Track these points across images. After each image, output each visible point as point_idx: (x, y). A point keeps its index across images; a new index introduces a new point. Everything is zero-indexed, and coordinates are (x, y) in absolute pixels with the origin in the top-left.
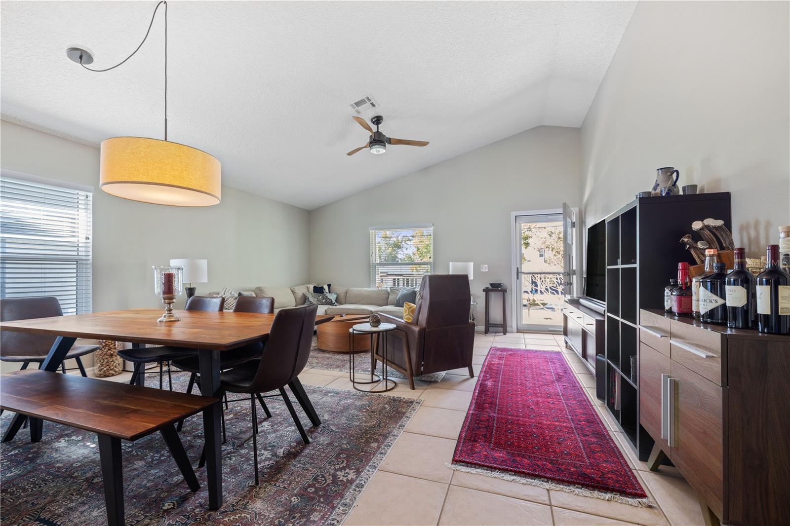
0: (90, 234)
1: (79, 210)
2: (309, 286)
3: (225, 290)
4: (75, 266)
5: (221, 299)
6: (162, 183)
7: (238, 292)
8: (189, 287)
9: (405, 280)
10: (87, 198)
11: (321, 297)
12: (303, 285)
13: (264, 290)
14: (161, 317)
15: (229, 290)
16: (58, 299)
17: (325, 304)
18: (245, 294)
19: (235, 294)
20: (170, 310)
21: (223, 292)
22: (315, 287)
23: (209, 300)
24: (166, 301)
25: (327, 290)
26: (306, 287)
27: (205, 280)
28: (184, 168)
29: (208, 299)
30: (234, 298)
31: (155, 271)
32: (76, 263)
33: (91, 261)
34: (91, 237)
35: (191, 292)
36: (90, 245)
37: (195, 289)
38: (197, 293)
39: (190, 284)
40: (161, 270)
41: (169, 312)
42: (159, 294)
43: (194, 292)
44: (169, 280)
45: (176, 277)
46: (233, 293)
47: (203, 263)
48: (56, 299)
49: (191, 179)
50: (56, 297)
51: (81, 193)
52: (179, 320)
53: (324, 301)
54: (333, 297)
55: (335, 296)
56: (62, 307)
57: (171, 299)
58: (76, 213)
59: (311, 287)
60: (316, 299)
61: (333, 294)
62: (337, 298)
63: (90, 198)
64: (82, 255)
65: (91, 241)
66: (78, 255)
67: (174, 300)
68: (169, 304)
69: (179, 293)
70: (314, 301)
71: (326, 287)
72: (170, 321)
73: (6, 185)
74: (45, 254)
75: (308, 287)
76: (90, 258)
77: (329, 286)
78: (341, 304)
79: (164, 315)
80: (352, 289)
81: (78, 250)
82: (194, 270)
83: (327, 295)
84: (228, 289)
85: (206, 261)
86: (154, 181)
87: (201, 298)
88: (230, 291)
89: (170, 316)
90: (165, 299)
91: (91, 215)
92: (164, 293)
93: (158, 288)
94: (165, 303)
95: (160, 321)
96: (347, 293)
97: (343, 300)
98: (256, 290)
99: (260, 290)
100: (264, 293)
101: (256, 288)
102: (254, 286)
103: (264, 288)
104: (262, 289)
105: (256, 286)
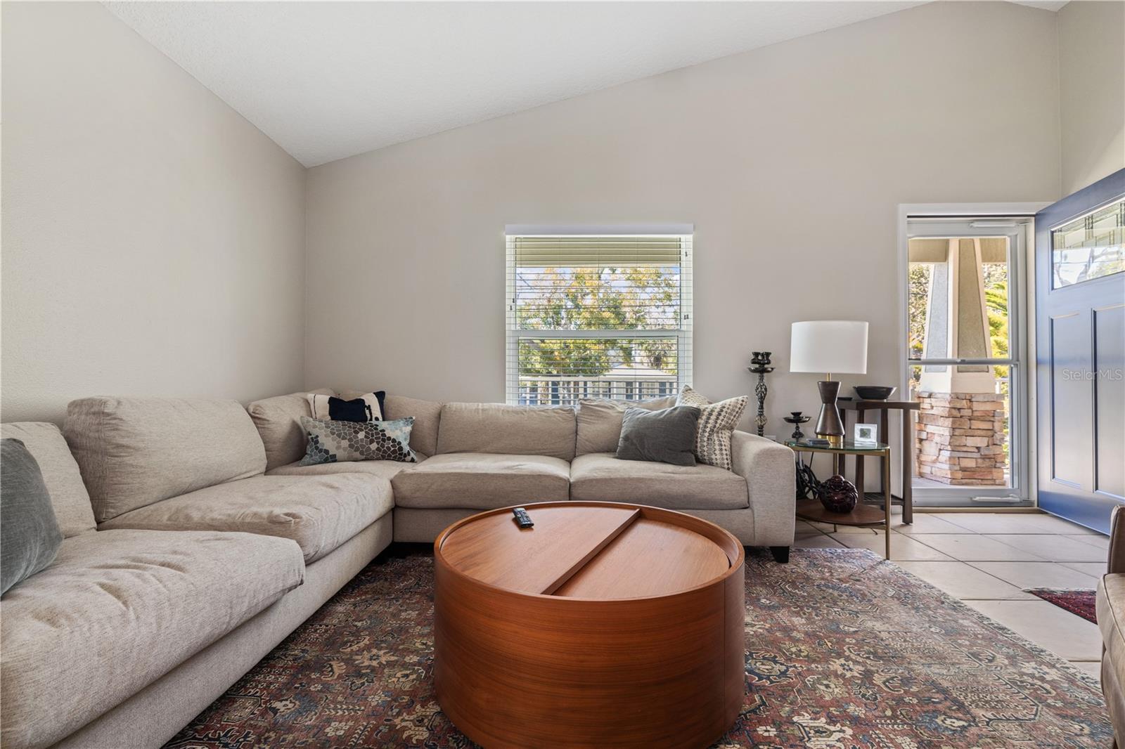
2: (310, 396)
9: (550, 383)
11: (361, 435)
12: (288, 392)
13: (120, 413)
17: (378, 459)
22: (332, 401)
25: (376, 411)
26: (301, 403)
53: (374, 446)
54: (399, 432)
55: (409, 429)
59: (321, 401)
60: (345, 443)
61: (401, 423)
62: (412, 434)
70: (338, 448)
71: (371, 401)
75: (307, 402)
77: (380, 396)
78: (426, 455)
80: (455, 405)
83: (383, 425)
96: (439, 416)
97: (429, 442)
98: (70, 413)
99: (94, 414)
100: (117, 429)
101: (75, 405)
102: (60, 395)
103: (119, 403)
104: (108, 415)
105: (69, 402)
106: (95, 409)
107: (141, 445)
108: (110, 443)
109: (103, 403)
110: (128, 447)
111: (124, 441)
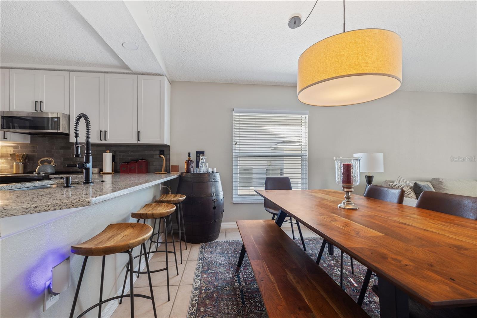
0: (307, 140)
1: (302, 127)
3: (399, 179)
4: (300, 160)
5: (400, 190)
6: (339, 75)
7: (414, 182)
8: (368, 175)
10: (305, 118)
13: (443, 181)
14: (341, 203)
15: (404, 179)
16: (290, 178)
18: (421, 183)
19: (410, 184)
20: (348, 198)
21: (398, 181)
23: (387, 191)
24: (345, 189)
27: (382, 170)
28: (360, 54)
29: (386, 189)
30: (409, 187)
31: (336, 161)
32: (301, 157)
33: (307, 156)
34: (307, 142)
35: (369, 179)
36: (307, 147)
37: (373, 177)
38: (375, 182)
39: (369, 173)
40: (341, 161)
41: (347, 200)
42: (339, 182)
43: (372, 179)
44: (347, 170)
45: (354, 167)
46: (408, 182)
47: (381, 156)
48: (288, 178)
49: (367, 63)
50: (289, 177)
51: (303, 116)
52: (356, 209)
56: (291, 183)
57: (349, 187)
58: (301, 128)
63: (307, 118)
64: (304, 153)
65: (307, 144)
66: (302, 153)
67: (352, 189)
68: (348, 192)
69: (356, 183)
72: (348, 209)
73: (272, 118)
74: (287, 153)
76: (307, 154)
79: (343, 201)
81: (302, 150)
82: (372, 161)
84: (402, 179)
85: (382, 154)
86: (332, 76)
87: (379, 188)
88: (405, 181)
89: (349, 204)
90: (344, 187)
91: (307, 129)
92: (344, 182)
93: (338, 177)
94: (344, 190)
95: (340, 207)
98: (432, 181)
99: (437, 181)
100: (442, 185)
101: (433, 179)
102: (431, 177)
103: (442, 179)
104: (440, 181)
105: (433, 178)
106: (438, 180)
107: (448, 188)
108: (441, 187)
109: (439, 179)
110: (445, 189)
111: (444, 187)
